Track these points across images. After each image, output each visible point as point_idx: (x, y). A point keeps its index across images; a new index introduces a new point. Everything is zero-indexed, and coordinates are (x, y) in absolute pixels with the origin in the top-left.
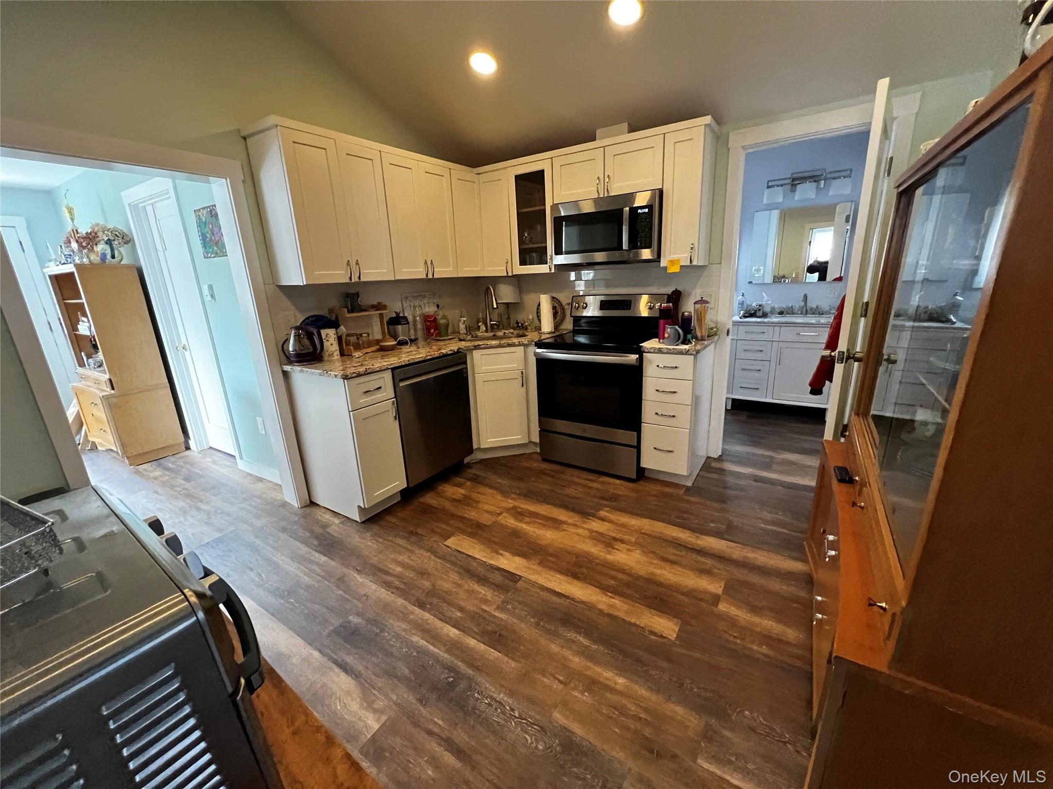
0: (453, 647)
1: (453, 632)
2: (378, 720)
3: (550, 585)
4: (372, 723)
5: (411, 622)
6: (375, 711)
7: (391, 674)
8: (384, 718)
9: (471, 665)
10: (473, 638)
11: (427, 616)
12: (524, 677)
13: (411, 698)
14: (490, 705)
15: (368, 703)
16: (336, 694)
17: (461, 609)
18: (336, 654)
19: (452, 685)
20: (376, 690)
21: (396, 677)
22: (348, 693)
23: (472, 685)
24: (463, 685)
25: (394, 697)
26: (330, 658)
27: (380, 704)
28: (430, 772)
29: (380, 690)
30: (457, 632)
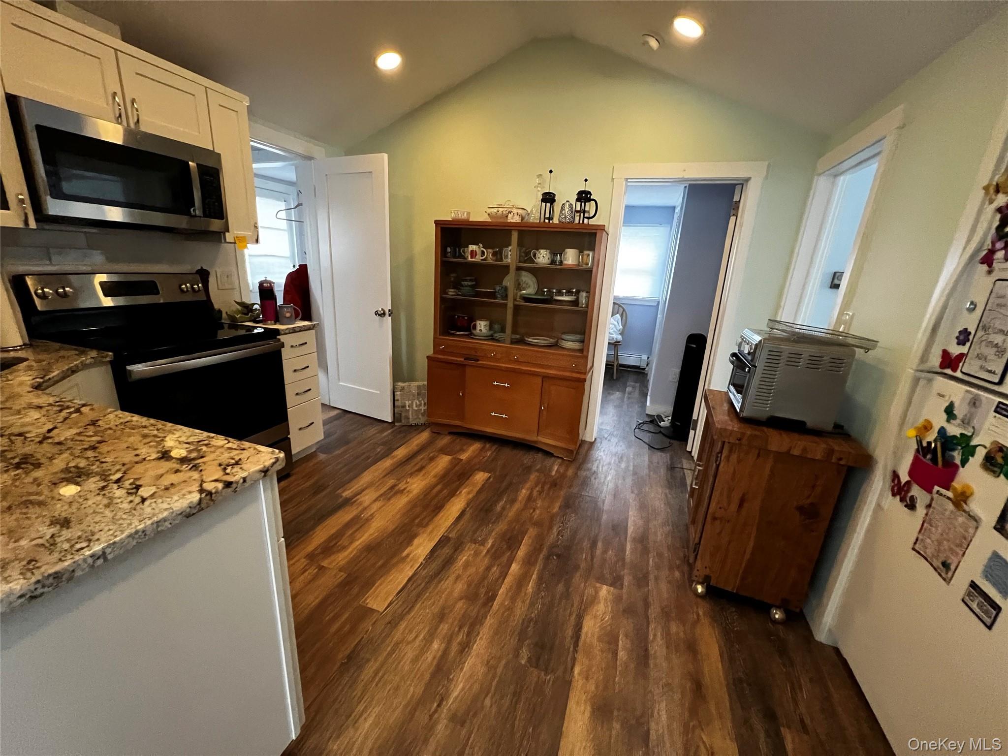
0: (529, 562)
1: (515, 567)
2: (601, 588)
3: (451, 520)
4: (604, 591)
5: (513, 599)
6: (597, 592)
7: (567, 595)
8: (598, 585)
9: (540, 550)
10: (517, 553)
11: (502, 591)
12: (538, 524)
13: (578, 574)
14: (562, 536)
15: (594, 599)
16: (600, 626)
17: (488, 568)
18: (569, 649)
19: (558, 556)
20: (583, 599)
21: (567, 590)
22: (595, 617)
23: (554, 546)
24: (556, 550)
25: (582, 585)
26: (575, 650)
27: (590, 591)
28: (610, 552)
29: (582, 596)
30: (514, 565)
